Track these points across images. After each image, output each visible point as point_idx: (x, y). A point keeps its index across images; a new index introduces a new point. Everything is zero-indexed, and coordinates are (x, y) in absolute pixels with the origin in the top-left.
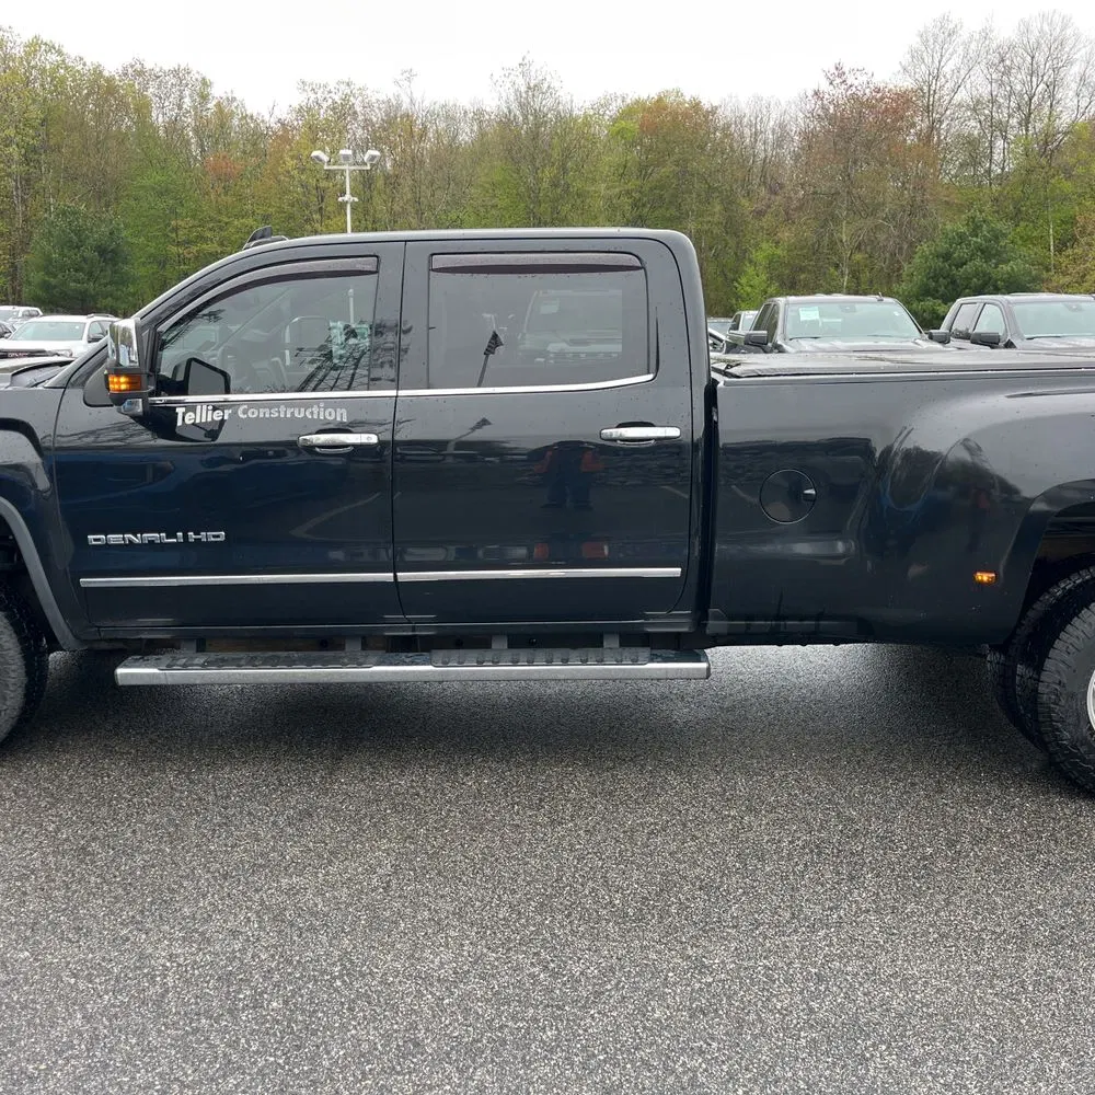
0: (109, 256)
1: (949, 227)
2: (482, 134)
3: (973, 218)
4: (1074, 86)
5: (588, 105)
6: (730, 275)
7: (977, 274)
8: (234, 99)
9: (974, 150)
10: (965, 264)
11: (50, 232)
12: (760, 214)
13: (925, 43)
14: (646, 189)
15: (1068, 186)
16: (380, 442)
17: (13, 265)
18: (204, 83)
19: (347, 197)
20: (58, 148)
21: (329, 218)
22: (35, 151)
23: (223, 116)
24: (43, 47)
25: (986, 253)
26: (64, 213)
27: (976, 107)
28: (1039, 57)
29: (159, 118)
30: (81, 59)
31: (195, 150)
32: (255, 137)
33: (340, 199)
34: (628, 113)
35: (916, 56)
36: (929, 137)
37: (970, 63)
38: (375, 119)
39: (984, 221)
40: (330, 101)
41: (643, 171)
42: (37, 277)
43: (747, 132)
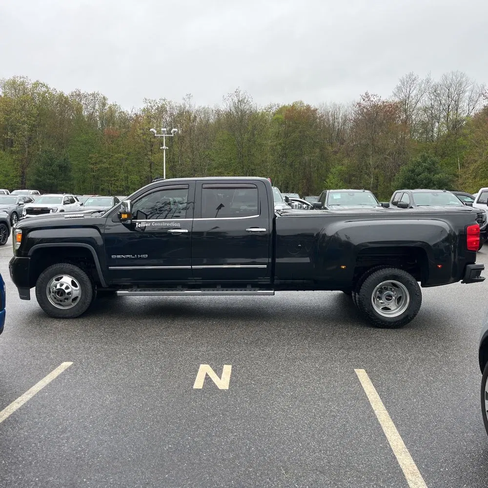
0: (63, 169)
1: (413, 159)
2: (219, 120)
3: (424, 156)
4: (467, 101)
5: (263, 108)
6: (323, 178)
7: (426, 179)
8: (116, 105)
9: (426, 127)
10: (420, 174)
11: (40, 160)
12: (336, 153)
13: (403, 84)
14: (287, 142)
15: (465, 143)
16: (188, 232)
17: (23, 173)
18: (104, 98)
19: (164, 147)
20: (44, 125)
21: (155, 153)
22: (34, 126)
23: (112, 111)
24: (40, 85)
25: (429, 170)
26: (46, 151)
27: (425, 110)
28: (452, 90)
29: (85, 113)
30: (55, 90)
31: (99, 126)
32: (125, 121)
33: (161, 148)
34: (280, 111)
35: (399, 89)
36: (406, 122)
37: (422, 92)
38: (174, 113)
39: (428, 157)
40: (157, 106)
41: (286, 135)
42: (33, 178)
43: (331, 118)
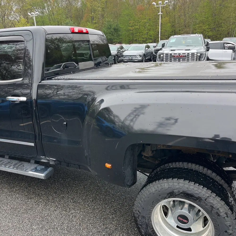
0: (116, 30)
11: (105, 26)
19: (160, 13)
